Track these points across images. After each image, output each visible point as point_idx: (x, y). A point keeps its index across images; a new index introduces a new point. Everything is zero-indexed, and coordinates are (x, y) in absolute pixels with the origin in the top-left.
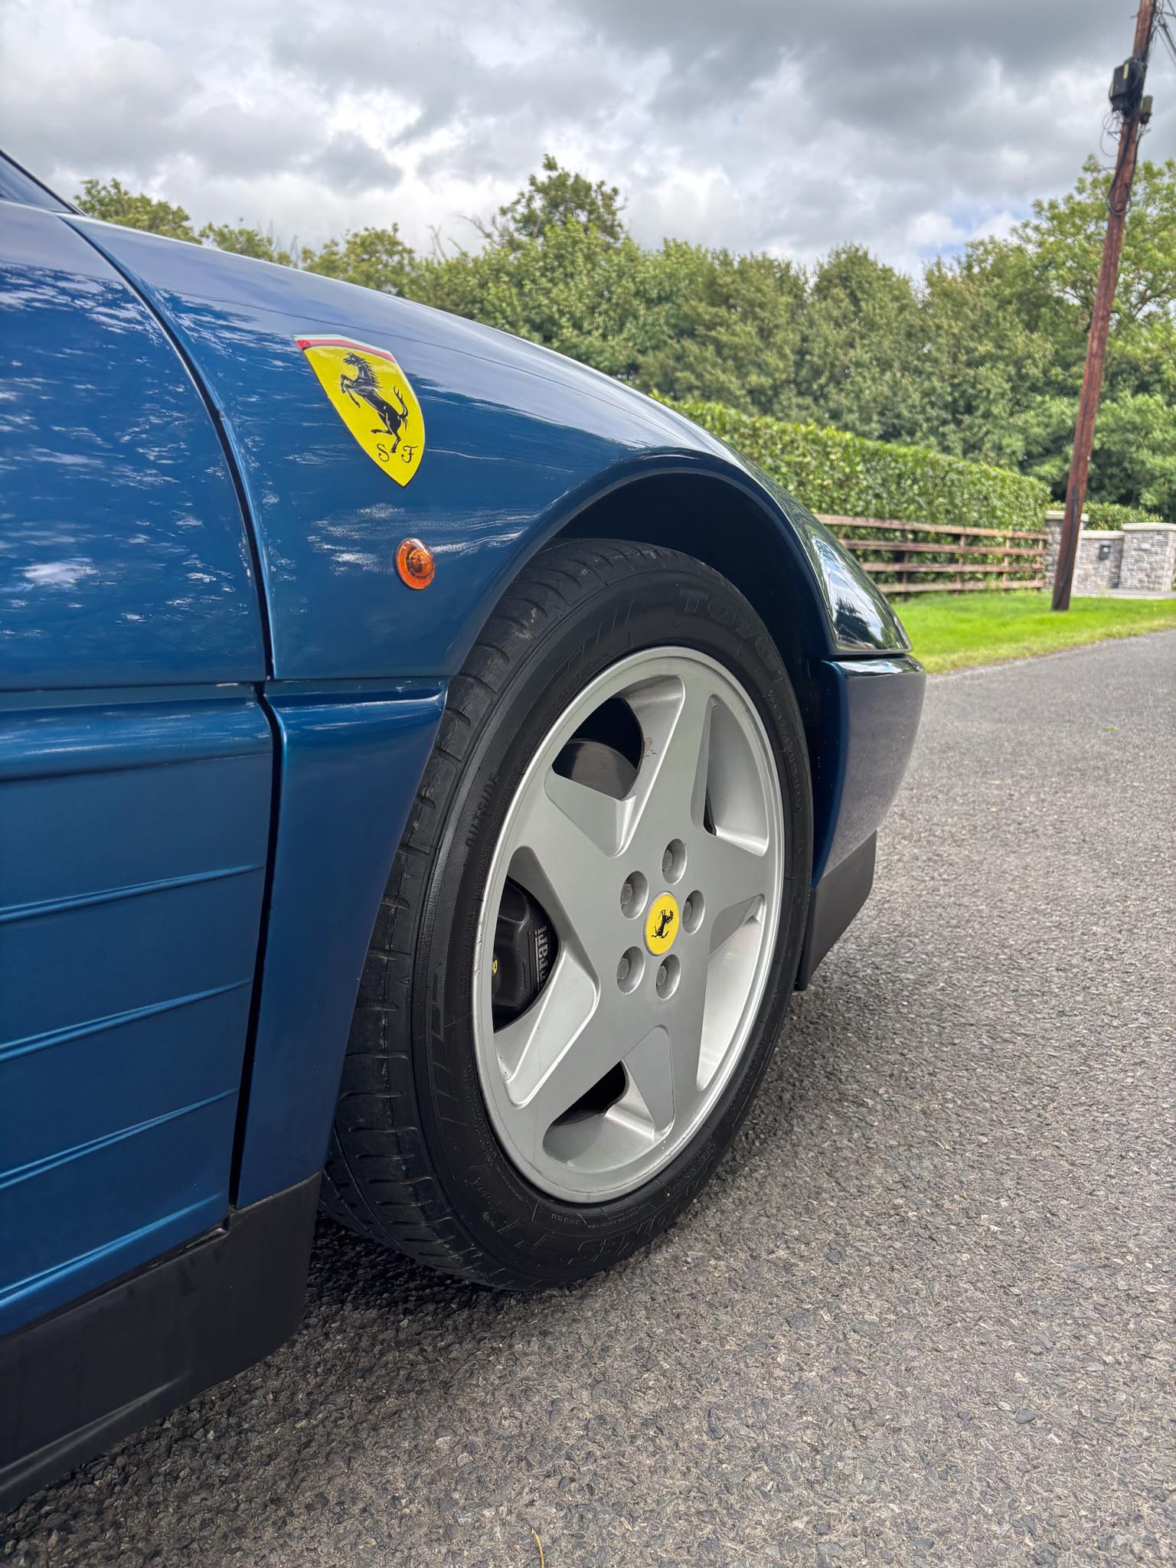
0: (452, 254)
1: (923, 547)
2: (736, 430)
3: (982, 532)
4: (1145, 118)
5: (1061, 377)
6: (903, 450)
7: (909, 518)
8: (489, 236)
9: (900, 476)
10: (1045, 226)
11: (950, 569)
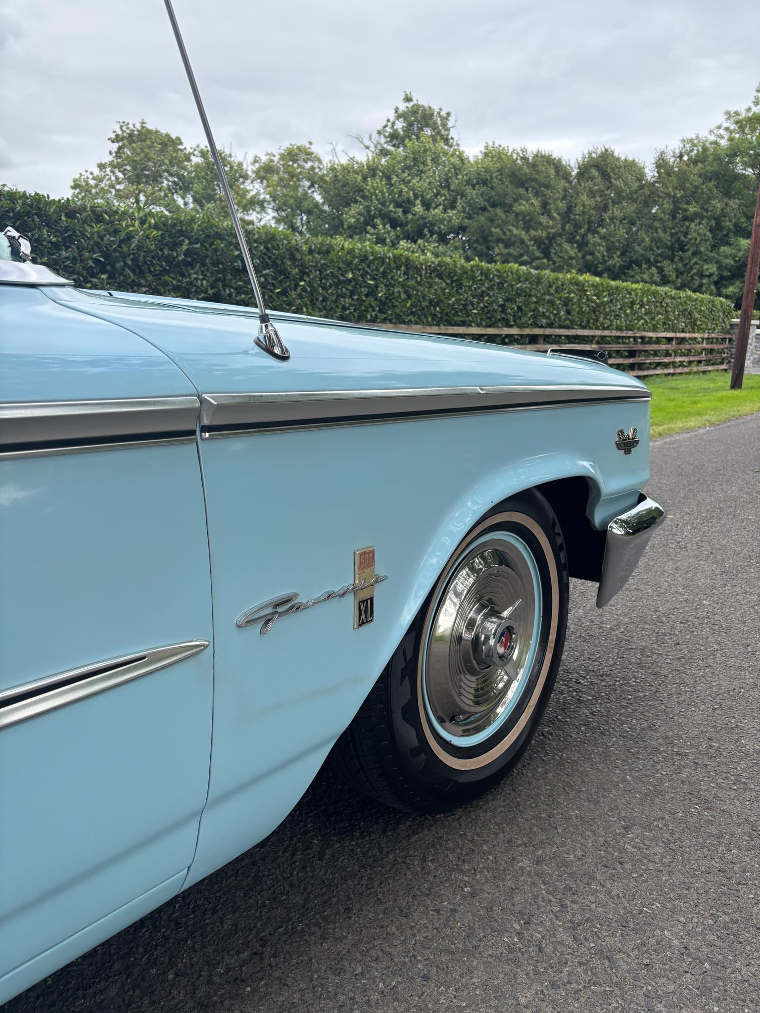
0: (344, 161)
1: (648, 347)
3: (687, 335)
6: (634, 286)
7: (638, 329)
8: (367, 147)
9: (633, 303)
10: (732, 127)
11: (666, 360)
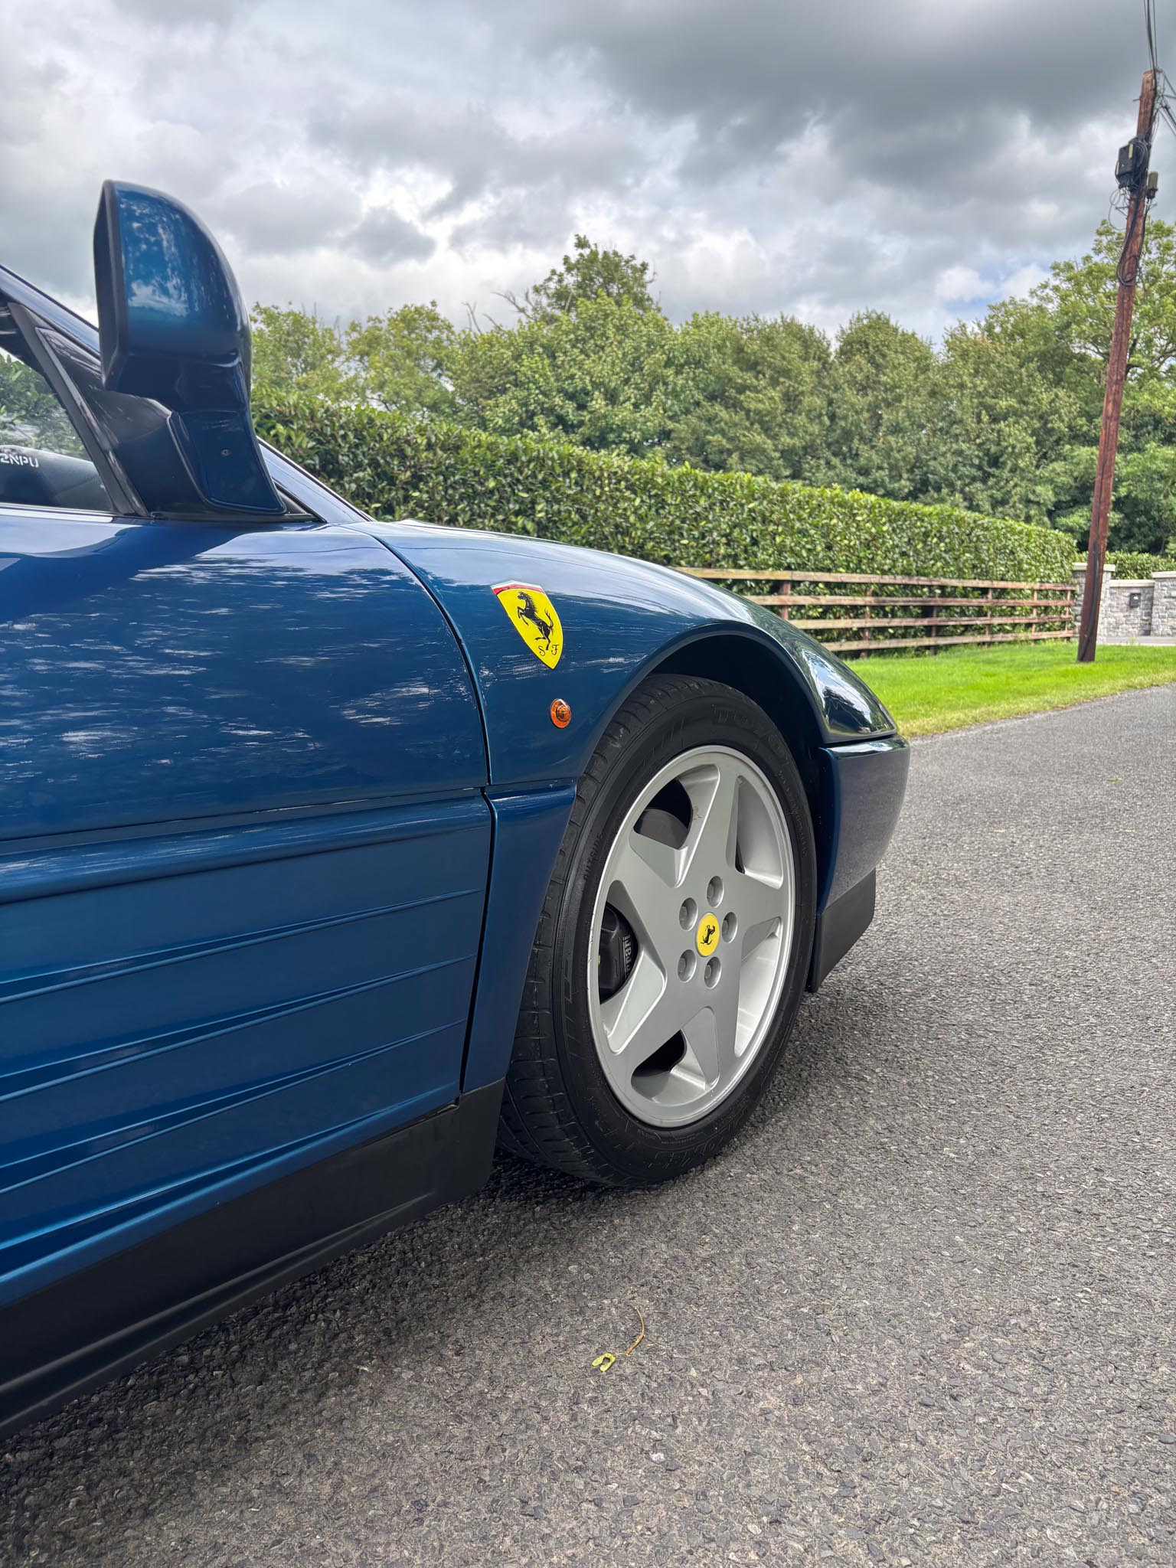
0: (486, 329)
1: (950, 602)
2: (765, 497)
3: (1009, 585)
4: (1151, 193)
5: (1085, 429)
6: (928, 509)
7: (936, 574)
8: (522, 310)
9: (926, 534)
10: (1064, 286)
11: (978, 622)
